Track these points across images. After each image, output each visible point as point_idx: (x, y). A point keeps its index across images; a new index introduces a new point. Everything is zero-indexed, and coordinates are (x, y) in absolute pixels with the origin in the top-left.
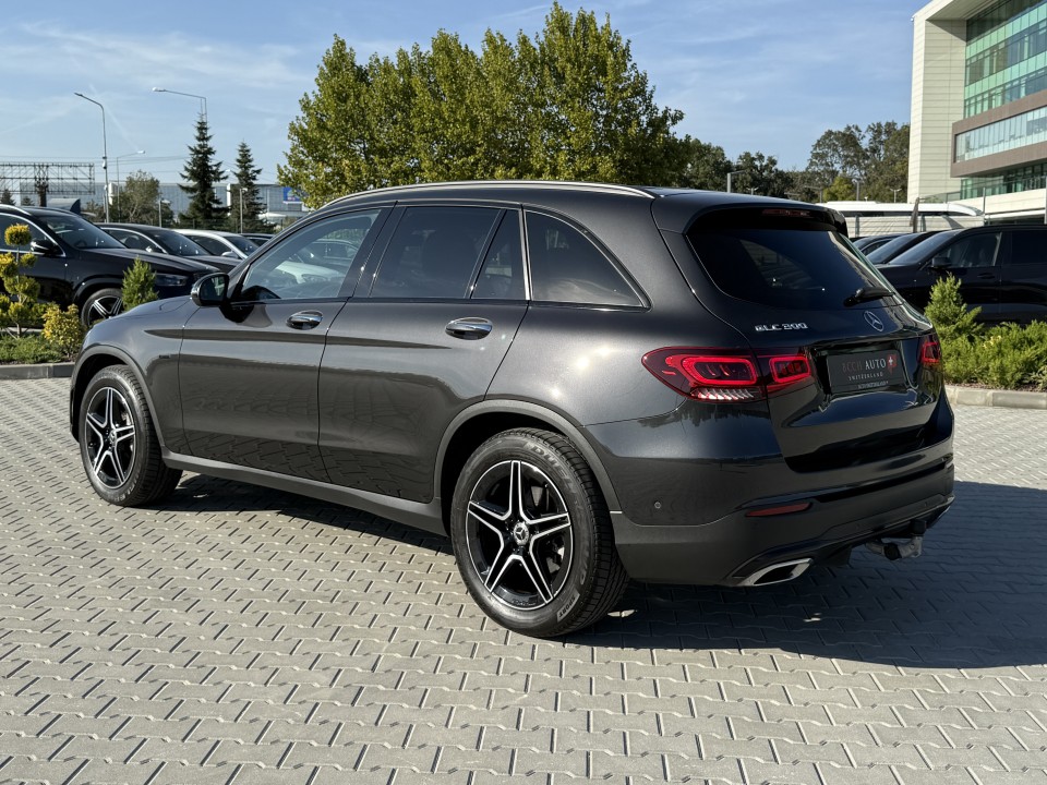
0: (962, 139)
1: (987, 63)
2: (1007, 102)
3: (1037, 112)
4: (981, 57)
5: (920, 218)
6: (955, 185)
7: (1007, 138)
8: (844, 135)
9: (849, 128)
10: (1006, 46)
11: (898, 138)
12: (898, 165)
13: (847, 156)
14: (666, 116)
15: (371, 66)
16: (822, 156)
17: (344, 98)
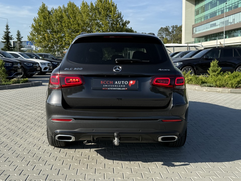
0: (194, 29)
1: (200, 10)
2: (205, 20)
3: (212, 22)
4: (199, 9)
6: (193, 40)
7: (205, 28)
8: (165, 28)
9: (167, 27)
10: (205, 6)
11: (180, 29)
12: (179, 35)
13: (166, 33)
14: (126, 22)
15: (52, 10)
16: (161, 33)
17: (45, 19)
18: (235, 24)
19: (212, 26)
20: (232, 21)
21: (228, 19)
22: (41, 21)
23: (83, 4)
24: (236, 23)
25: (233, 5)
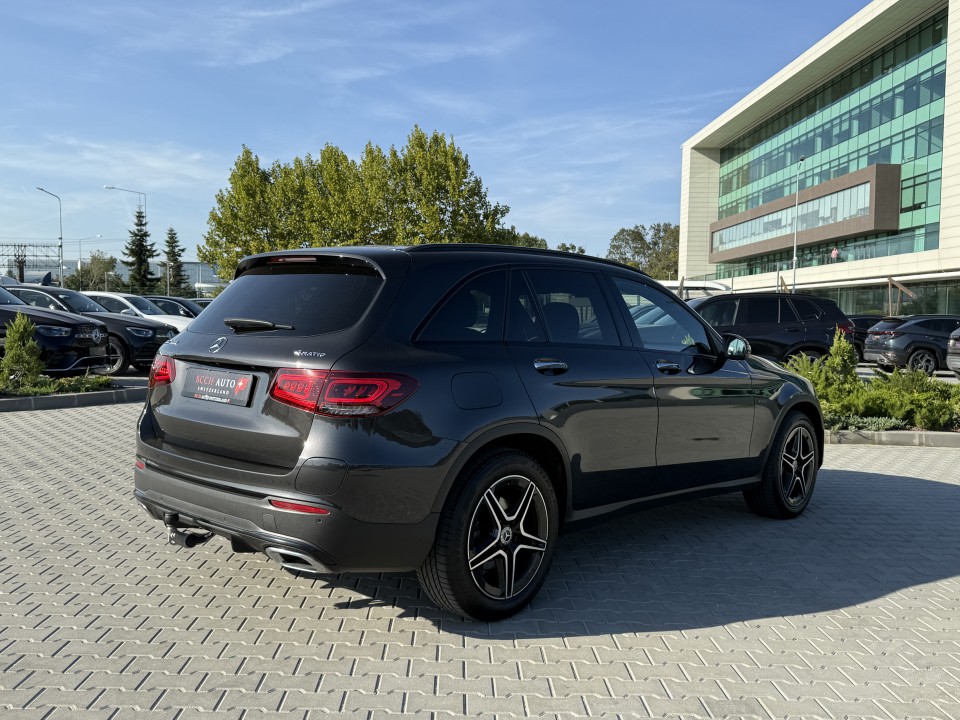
0: (717, 236)
1: (735, 180)
2: (749, 208)
3: (775, 215)
4: (731, 175)
5: (684, 291)
6: (712, 269)
7: (749, 234)
8: (634, 232)
9: (637, 227)
10: (749, 168)
11: (672, 234)
12: (672, 255)
13: (636, 248)
14: (496, 211)
15: (273, 171)
16: (618, 247)
17: (251, 194)
18: (836, 224)
19: (767, 228)
20: (828, 214)
21: (816, 209)
22: (238, 202)
23: (370, 152)
24: (840, 219)
25: (833, 164)
